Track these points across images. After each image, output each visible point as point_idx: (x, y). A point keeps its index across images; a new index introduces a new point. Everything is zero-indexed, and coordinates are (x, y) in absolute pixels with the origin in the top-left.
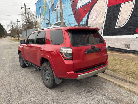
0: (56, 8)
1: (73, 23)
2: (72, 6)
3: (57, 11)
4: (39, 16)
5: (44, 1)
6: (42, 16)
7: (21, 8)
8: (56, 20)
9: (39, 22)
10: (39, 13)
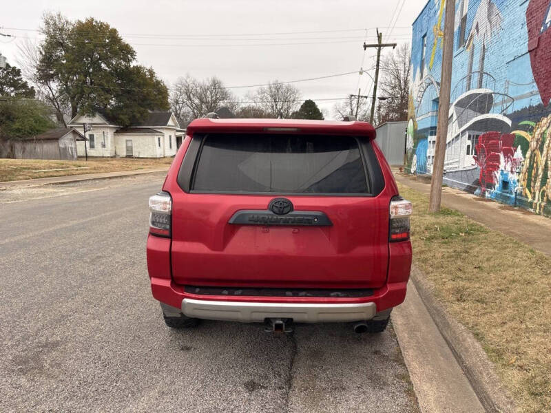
0: (474, 31)
1: (521, 97)
2: (530, 13)
3: (474, 46)
4: (418, 70)
5: (438, 9)
6: (426, 71)
7: (365, 46)
8: (465, 82)
9: (415, 98)
10: (419, 60)
